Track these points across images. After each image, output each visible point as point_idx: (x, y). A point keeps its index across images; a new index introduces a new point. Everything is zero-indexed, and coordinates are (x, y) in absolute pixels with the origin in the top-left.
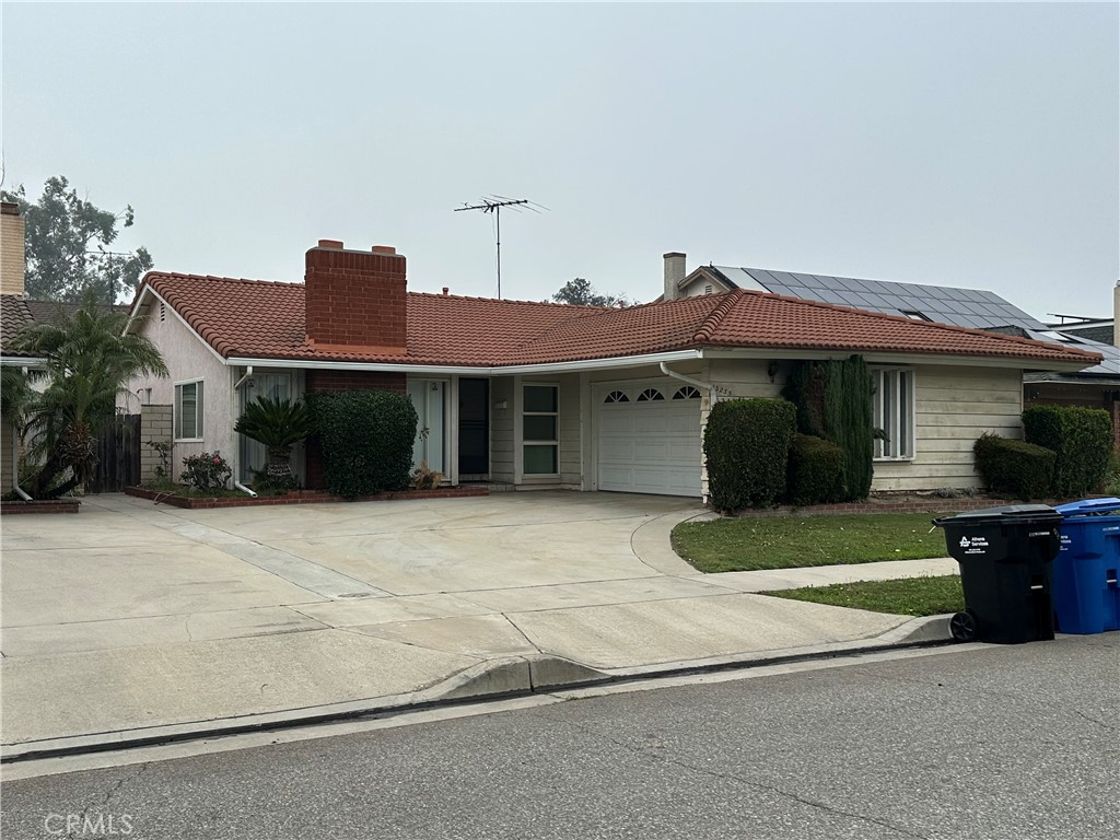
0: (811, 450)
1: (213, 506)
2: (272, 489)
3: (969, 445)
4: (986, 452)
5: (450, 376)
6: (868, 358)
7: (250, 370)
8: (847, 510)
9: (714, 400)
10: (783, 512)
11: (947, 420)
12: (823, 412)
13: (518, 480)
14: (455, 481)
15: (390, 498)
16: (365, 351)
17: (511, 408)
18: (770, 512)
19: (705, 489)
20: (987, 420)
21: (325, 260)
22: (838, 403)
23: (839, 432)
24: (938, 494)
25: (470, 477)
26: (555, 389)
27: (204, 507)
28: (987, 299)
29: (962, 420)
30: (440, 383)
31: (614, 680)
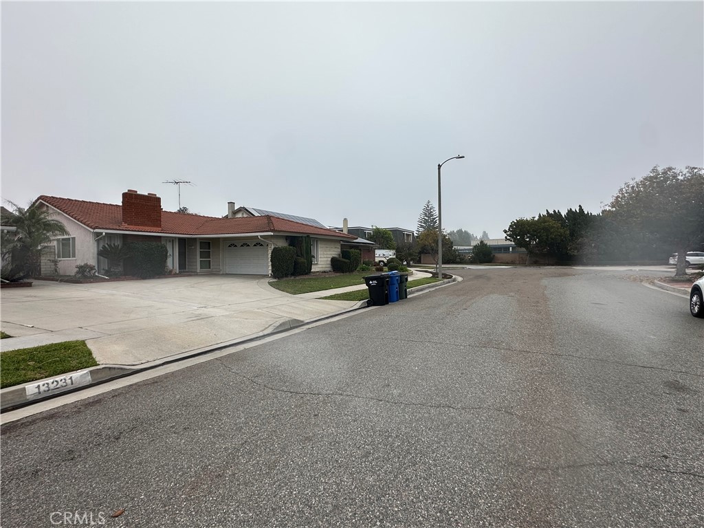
0: (300, 261)
1: (91, 282)
2: (114, 275)
3: (330, 259)
4: (333, 260)
5: (175, 238)
6: (311, 236)
7: (104, 234)
8: (306, 277)
9: (273, 247)
10: (293, 278)
11: (325, 253)
12: (301, 251)
13: (198, 271)
14: (178, 272)
15: (159, 278)
16: (147, 228)
17: (196, 248)
18: (289, 278)
19: (270, 272)
20: (334, 253)
21: (130, 197)
22: (305, 248)
23: (305, 255)
24: (325, 272)
25: (182, 271)
26: (209, 243)
27: (87, 283)
28: (314, 221)
29: (328, 253)
30: (172, 240)
31: (308, 323)
